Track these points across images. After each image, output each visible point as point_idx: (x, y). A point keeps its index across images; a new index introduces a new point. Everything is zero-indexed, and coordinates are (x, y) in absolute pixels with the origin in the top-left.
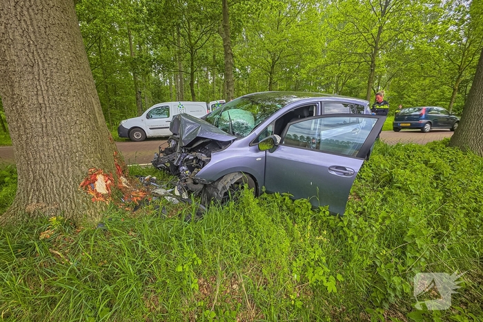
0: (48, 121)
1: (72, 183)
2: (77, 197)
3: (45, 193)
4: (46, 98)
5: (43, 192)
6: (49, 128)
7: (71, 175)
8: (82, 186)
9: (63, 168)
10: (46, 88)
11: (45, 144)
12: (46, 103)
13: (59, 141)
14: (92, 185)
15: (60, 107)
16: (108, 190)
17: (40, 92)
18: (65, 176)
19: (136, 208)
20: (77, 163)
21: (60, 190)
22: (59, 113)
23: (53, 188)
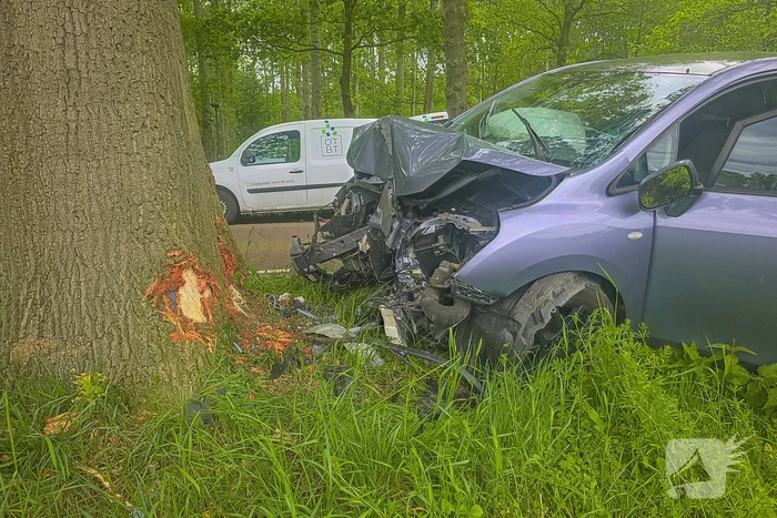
0: (83, 116)
1: (127, 288)
2: (136, 325)
3: (60, 311)
4: (82, 56)
5: (55, 310)
6: (83, 136)
7: (124, 264)
8: (150, 297)
9: (106, 246)
10: (85, 28)
11: (70, 177)
12: (82, 67)
13: (103, 171)
14: (172, 295)
15: (113, 79)
16: (207, 316)
17: (70, 41)
18: (109, 267)
19: (277, 370)
20: (141, 233)
21: (97, 303)
22: (107, 97)
23: (79, 299)
